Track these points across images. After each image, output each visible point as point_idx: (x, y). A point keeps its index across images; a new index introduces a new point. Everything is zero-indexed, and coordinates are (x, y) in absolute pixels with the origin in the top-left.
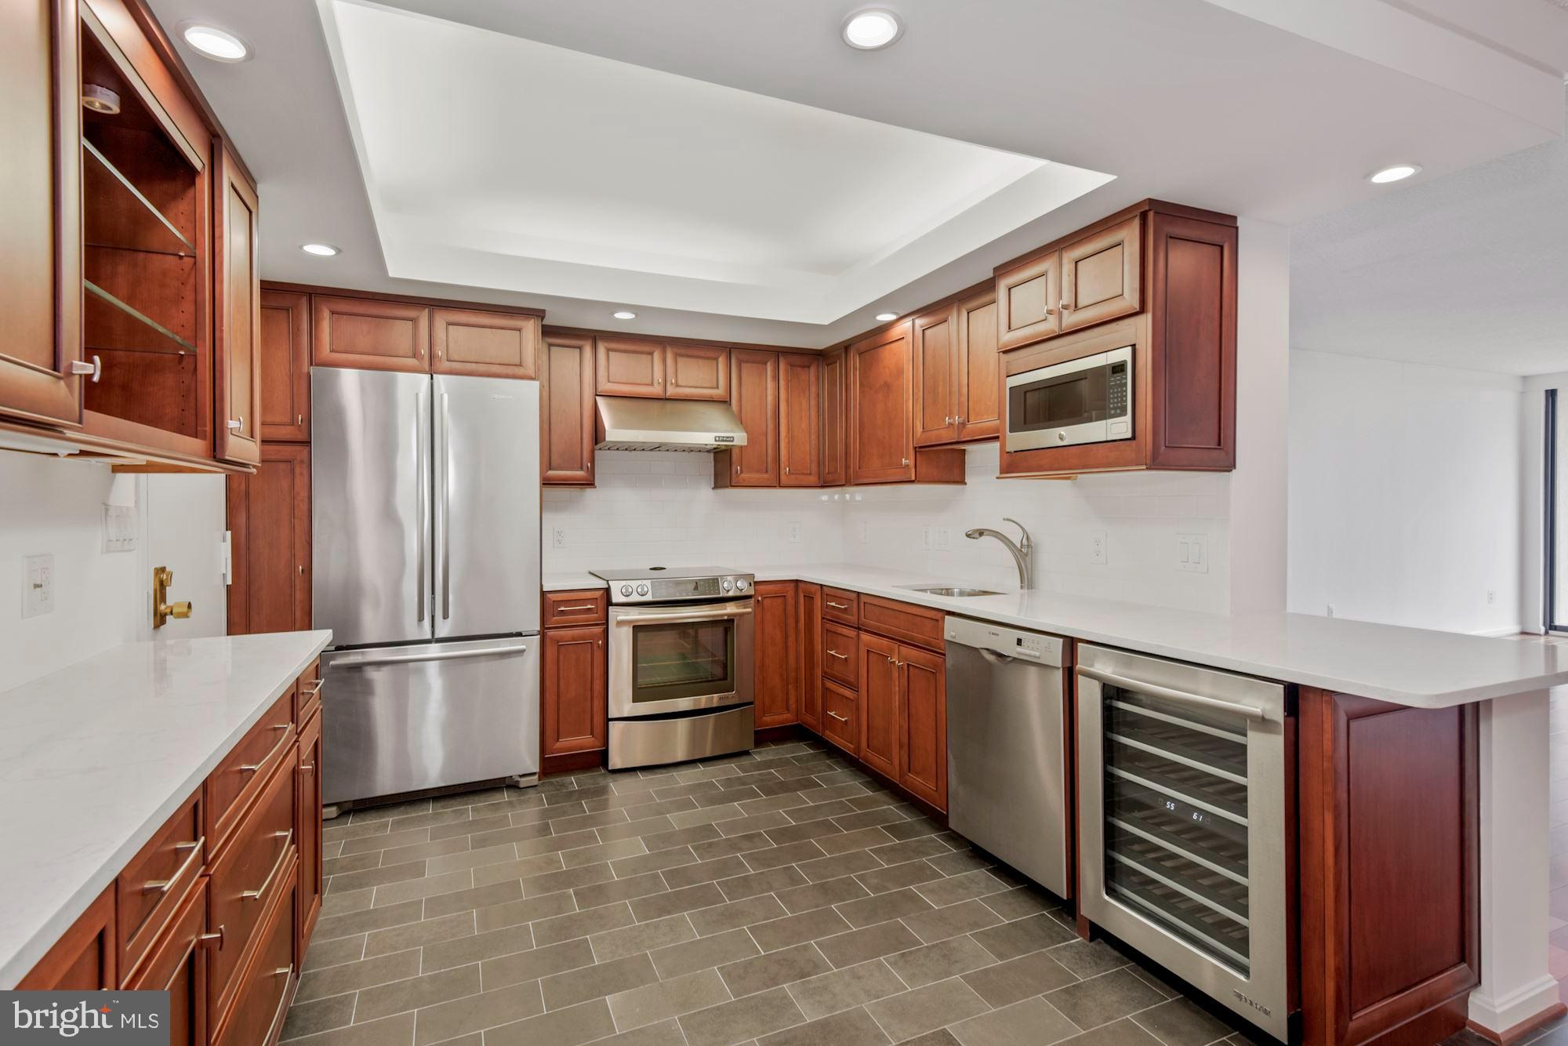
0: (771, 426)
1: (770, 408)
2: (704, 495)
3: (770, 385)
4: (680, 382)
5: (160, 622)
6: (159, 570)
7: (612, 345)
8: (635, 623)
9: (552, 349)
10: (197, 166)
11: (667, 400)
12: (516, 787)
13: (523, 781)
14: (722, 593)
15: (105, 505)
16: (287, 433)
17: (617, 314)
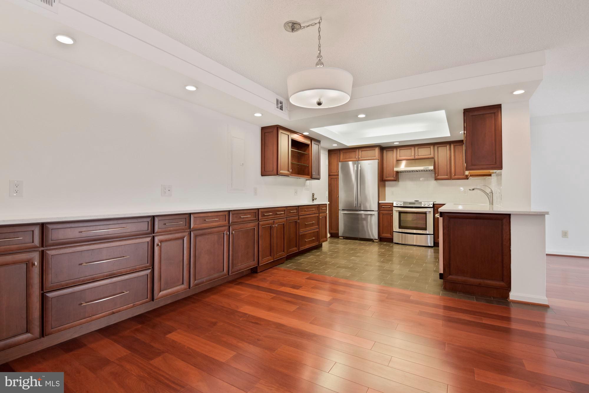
0: (448, 163)
1: (448, 158)
2: (433, 183)
3: (448, 152)
4: (419, 155)
5: (313, 200)
6: (313, 194)
7: (401, 149)
8: (399, 211)
9: (387, 152)
10: (309, 144)
11: (416, 159)
12: (373, 241)
13: (375, 241)
14: (423, 206)
15: (305, 184)
16: (336, 174)
17: (394, 143)
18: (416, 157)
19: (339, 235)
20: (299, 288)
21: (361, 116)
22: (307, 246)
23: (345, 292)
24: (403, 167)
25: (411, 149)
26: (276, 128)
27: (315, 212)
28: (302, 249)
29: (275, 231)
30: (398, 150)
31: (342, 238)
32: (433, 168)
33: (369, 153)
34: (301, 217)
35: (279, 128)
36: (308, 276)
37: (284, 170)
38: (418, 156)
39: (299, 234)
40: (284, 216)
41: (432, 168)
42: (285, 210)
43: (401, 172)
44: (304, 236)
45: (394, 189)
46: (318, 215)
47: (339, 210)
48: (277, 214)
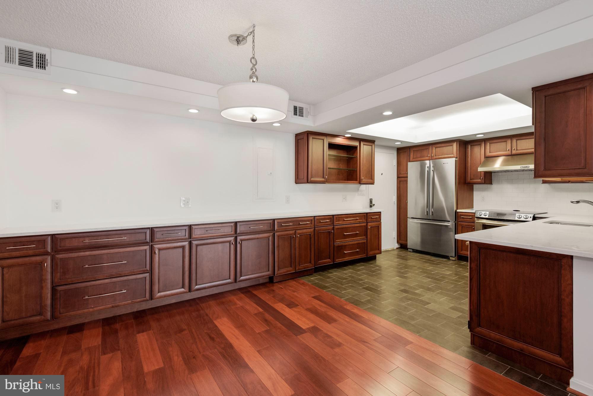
5: (371, 206)
6: (370, 199)
7: (491, 142)
8: (483, 224)
9: (472, 147)
10: (357, 146)
11: (513, 155)
12: (449, 259)
13: (451, 258)
14: (517, 219)
15: (358, 189)
16: (405, 175)
17: (477, 136)
18: (514, 152)
19: (408, 247)
20: (293, 307)
21: (388, 113)
22: (347, 259)
23: (335, 321)
24: (498, 165)
25: (506, 141)
26: (306, 135)
27: (359, 222)
28: (337, 261)
29: (297, 241)
30: (488, 144)
31: (411, 250)
32: (534, 168)
33: (446, 149)
34: (336, 227)
35: (310, 133)
36: (317, 294)
37: (318, 177)
38: (517, 150)
39: (334, 245)
40: (311, 226)
41: (532, 167)
42: (312, 220)
43: (495, 172)
44: (341, 248)
45: (485, 194)
46: (365, 224)
47: (408, 218)
48: (300, 224)
